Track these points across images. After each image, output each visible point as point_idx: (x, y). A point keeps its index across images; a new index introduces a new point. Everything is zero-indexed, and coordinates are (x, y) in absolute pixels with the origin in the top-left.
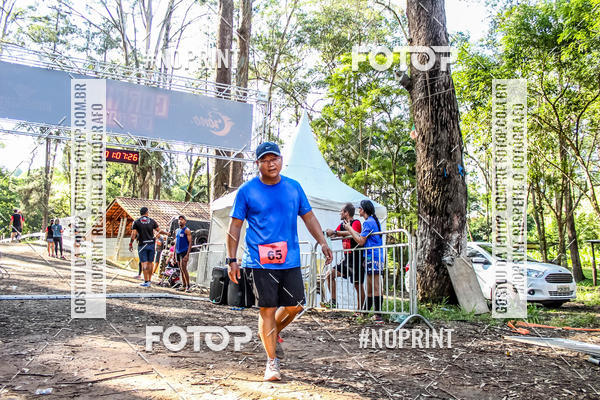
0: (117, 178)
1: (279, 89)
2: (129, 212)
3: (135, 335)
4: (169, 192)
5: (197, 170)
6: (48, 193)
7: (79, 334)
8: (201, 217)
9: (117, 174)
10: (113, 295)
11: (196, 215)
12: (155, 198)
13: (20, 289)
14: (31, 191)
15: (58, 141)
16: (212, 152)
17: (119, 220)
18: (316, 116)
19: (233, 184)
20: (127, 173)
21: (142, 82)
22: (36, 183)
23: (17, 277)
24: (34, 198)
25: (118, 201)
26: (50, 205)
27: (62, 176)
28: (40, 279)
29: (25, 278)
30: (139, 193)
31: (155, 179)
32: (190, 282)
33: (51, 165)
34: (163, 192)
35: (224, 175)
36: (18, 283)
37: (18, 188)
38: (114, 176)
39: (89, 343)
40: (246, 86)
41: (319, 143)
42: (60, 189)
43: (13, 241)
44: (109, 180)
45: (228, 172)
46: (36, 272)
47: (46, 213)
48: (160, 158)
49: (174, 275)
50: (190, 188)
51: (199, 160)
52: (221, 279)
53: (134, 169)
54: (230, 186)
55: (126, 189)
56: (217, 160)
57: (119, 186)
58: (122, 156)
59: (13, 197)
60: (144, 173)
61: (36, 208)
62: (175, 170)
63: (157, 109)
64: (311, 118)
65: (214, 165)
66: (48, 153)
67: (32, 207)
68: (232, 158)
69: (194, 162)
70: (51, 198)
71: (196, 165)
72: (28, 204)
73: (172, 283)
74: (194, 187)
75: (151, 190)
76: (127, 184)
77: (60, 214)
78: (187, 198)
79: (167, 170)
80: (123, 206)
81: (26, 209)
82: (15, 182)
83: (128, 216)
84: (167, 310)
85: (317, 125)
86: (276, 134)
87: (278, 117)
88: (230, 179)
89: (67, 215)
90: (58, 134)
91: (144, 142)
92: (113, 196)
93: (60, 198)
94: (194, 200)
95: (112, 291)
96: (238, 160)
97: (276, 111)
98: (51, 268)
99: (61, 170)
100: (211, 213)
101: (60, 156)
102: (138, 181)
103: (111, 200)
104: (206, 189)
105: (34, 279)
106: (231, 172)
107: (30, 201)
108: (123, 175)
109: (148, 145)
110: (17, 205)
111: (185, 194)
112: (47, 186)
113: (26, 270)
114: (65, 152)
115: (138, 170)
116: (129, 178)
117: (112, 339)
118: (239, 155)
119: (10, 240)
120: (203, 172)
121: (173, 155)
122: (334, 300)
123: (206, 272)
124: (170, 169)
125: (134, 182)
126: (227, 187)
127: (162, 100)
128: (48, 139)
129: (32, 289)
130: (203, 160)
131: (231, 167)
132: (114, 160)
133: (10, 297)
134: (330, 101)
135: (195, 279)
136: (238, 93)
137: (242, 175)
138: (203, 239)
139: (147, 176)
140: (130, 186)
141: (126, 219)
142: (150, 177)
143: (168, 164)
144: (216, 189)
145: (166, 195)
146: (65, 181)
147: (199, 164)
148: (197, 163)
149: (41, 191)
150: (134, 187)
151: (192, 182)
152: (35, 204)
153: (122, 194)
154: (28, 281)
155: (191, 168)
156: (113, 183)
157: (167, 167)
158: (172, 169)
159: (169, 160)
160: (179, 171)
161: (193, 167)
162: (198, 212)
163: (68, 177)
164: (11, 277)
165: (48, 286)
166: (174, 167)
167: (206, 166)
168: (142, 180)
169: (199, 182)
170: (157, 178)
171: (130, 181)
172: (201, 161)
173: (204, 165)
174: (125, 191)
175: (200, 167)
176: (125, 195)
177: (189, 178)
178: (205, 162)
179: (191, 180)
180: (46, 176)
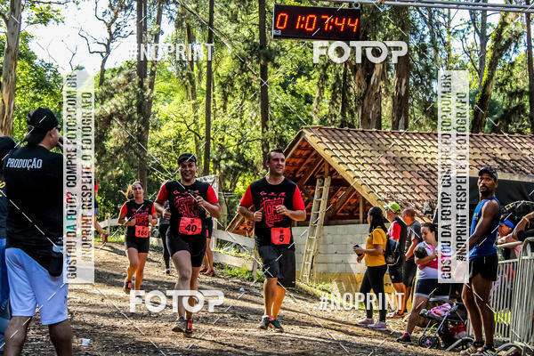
0: (301, 81)
2: (334, 162)
5: (501, 48)
6: (145, 123)
8: (516, 169)
9: (303, 70)
11: (503, 166)
12: (395, 126)
14: (108, 120)
17: (312, 182)
20: (325, 68)
22: (118, 101)
23: (88, 319)
24: (117, 136)
25: (308, 135)
26: (151, 151)
27: (175, 83)
28: (138, 324)
29: (107, 322)
30: (358, 115)
31: (394, 80)
32: (498, 337)
34: (416, 112)
36: (92, 332)
38: (294, 78)
44: (284, 86)
47: (144, 171)
48: (406, 26)
49: (453, 316)
50: (485, 97)
51: (504, 24)
55: (325, 104)
57: (308, 99)
61: (121, 158)
62: (442, 55)
66: (142, 28)
67: (112, 158)
69: (491, 32)
70: (153, 136)
71: (498, 38)
72: (103, 151)
73: (448, 338)
74: (497, 96)
75: (387, 106)
76: (327, 94)
78: (476, 125)
79: (423, 55)
80: (320, 148)
81: (100, 162)
83: (333, 172)
92: (296, 127)
93: (173, 132)
94: (494, 129)
99: (173, 68)
102: (354, 88)
105: (126, 323)
107: (109, 144)
108: (316, 74)
112: (143, 108)
113: (107, 302)
114: (179, 25)
116: (331, 80)
120: (517, 55)
121: (437, 17)
124: (431, 51)
125: (345, 90)
129: (124, 348)
130: (517, 23)
132: (302, 35)
135: (506, 330)
140: (334, 98)
141: (327, 182)
143: (427, 40)
145: (423, 119)
147: (505, 36)
148: (499, 31)
149: (130, 118)
150: (345, 102)
151: (487, 83)
152: (118, 151)
153: (316, 121)
154: (114, 328)
155: (483, 45)
156: (293, 93)
157: (424, 48)
158: (437, 50)
159: (427, 29)
160: (453, 54)
161: (490, 43)
162: (506, 157)
163: (188, 82)
164: (77, 318)
165: (158, 339)
166: (441, 46)
167: (524, 39)
168: (363, 83)
169: (507, 80)
170: (399, 76)
171: (334, 86)
172: (512, 26)
173: (518, 36)
174: (323, 113)
175: (509, 43)
176: (323, 121)
177: (480, 72)
178: (520, 29)
179: (485, 78)
180: (141, 84)
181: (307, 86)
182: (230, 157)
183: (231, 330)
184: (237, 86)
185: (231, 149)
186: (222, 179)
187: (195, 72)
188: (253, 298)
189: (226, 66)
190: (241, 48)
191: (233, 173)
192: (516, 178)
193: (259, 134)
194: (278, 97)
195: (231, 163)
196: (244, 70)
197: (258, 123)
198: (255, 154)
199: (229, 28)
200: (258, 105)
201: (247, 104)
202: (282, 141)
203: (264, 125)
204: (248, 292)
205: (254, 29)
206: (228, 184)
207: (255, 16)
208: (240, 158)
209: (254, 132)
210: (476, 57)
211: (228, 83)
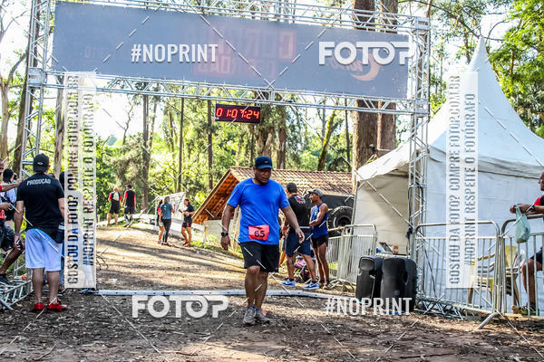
0: (229, 143)
1: (441, 12)
3: (263, 344)
4: (297, 159)
5: (332, 129)
6: (147, 164)
7: (193, 340)
8: (340, 190)
9: (230, 137)
10: (232, 291)
11: (334, 188)
12: (279, 167)
13: (121, 282)
14: (127, 163)
15: (157, 98)
16: (353, 104)
18: (495, 47)
19: (383, 146)
20: (242, 136)
21: (258, 16)
22: (132, 153)
23: (116, 268)
24: (132, 171)
25: (234, 173)
26: (150, 179)
27: (163, 144)
28: (143, 271)
29: (127, 270)
31: (278, 143)
32: (331, 276)
33: (150, 130)
34: (289, 160)
35: (369, 134)
36: (118, 275)
37: (113, 159)
38: (226, 141)
39: (207, 352)
40: (396, 11)
41: (501, 84)
42: (162, 159)
43: (109, 225)
44: (221, 145)
45: (374, 129)
46: (138, 262)
47: (146, 190)
48: (284, 115)
50: (324, 152)
51: (334, 115)
52: (372, 272)
53: (252, 131)
54: (378, 148)
55: (242, 157)
56: (360, 113)
57: (234, 153)
58: (239, 114)
59: (107, 170)
60: (264, 134)
62: (303, 130)
63: (281, 49)
64: (488, 49)
65: (356, 121)
66: (146, 114)
68: (381, 110)
69: (328, 119)
70: (151, 171)
71: (331, 123)
72: (124, 179)
73: (305, 277)
74: (330, 152)
75: (274, 156)
76: (243, 150)
77: (162, 191)
78: (320, 167)
79: (293, 130)
80: (239, 178)
81: (123, 185)
82: (109, 152)
84: (301, 312)
85: (498, 58)
86: (438, 75)
87: (441, 53)
88: (379, 139)
89: (171, 192)
90: (157, 90)
91: (266, 95)
92: (227, 167)
93: (162, 170)
94: (329, 169)
95: (231, 287)
96: (389, 112)
97: (436, 43)
98: (155, 258)
99: (162, 135)
100: (354, 186)
101: (161, 117)
102: (257, 146)
103: (224, 171)
104: (345, 153)
105: (136, 271)
106: (379, 130)
107: (128, 175)
108: (237, 139)
109: (272, 98)
110: (112, 180)
111: (317, 162)
112: (146, 156)
113: (126, 259)
114: (165, 113)
115: (256, 132)
116: (245, 143)
117: (234, 348)
118: (392, 106)
119: (106, 223)
120: (341, 131)
121: (300, 111)
122: (533, 304)
123: (350, 264)
124: (297, 128)
125: (252, 148)
126: (374, 150)
127: (287, 38)
128: (145, 98)
129: (135, 283)
130: (340, 115)
131: (379, 122)
132: (230, 119)
133: (109, 292)
134: (515, 23)
135: (335, 273)
136: (386, 21)
137: (394, 133)
138: (345, 219)
139: (269, 139)
140: (247, 152)
142: (272, 141)
143: (295, 123)
144: (360, 154)
145: (293, 164)
146: (167, 149)
147: (335, 121)
148: (332, 119)
149: (139, 162)
150: (252, 154)
151: (326, 145)
152: (132, 180)
153: (237, 164)
154: (130, 273)
155: (324, 126)
156: (226, 149)
157: (294, 126)
158: (300, 128)
159: (295, 117)
160: (308, 131)
161: (327, 125)
162: (335, 184)
163: (170, 143)
164: (110, 268)
165: (153, 279)
166: (302, 126)
167: (344, 123)
168: (262, 145)
169: (336, 144)
170: (281, 141)
171: (247, 146)
172: (338, 117)
173: (341, 121)
174: (241, 160)
175: (336, 125)
176: (241, 164)
177: (322, 139)
178: (343, 118)
179: (325, 142)
180: (145, 144)
181: (232, 145)
182: (192, 183)
183: (192, 274)
184: (196, 145)
185: (192, 179)
186: (188, 194)
187: (174, 138)
188: (204, 257)
189: (190, 134)
190: (198, 125)
191: (193, 191)
192: (340, 194)
193: (207, 171)
194: (217, 151)
195: (192, 186)
196: (199, 137)
197: (207, 165)
198: (205, 181)
199: (192, 115)
200: (207, 156)
201: (201, 155)
202: (219, 175)
203: (210, 166)
204: (201, 253)
205: (205, 116)
206: (191, 197)
207: (206, 109)
208: (197, 183)
209: (205, 169)
210: (320, 132)
211: (191, 143)
